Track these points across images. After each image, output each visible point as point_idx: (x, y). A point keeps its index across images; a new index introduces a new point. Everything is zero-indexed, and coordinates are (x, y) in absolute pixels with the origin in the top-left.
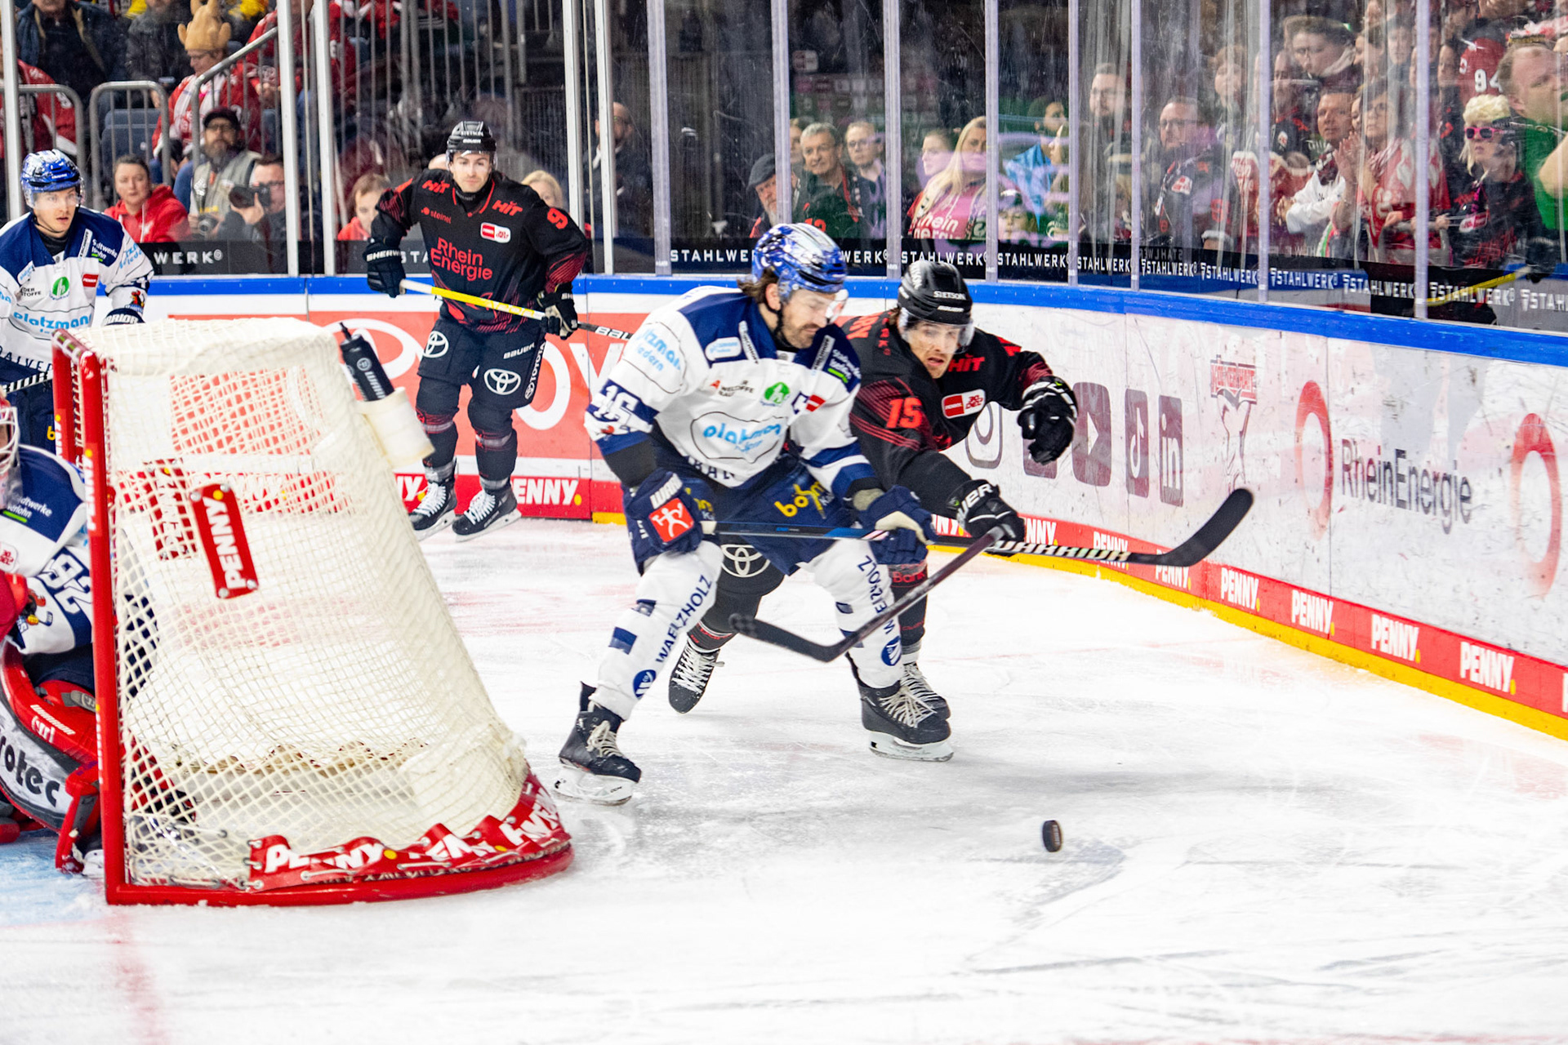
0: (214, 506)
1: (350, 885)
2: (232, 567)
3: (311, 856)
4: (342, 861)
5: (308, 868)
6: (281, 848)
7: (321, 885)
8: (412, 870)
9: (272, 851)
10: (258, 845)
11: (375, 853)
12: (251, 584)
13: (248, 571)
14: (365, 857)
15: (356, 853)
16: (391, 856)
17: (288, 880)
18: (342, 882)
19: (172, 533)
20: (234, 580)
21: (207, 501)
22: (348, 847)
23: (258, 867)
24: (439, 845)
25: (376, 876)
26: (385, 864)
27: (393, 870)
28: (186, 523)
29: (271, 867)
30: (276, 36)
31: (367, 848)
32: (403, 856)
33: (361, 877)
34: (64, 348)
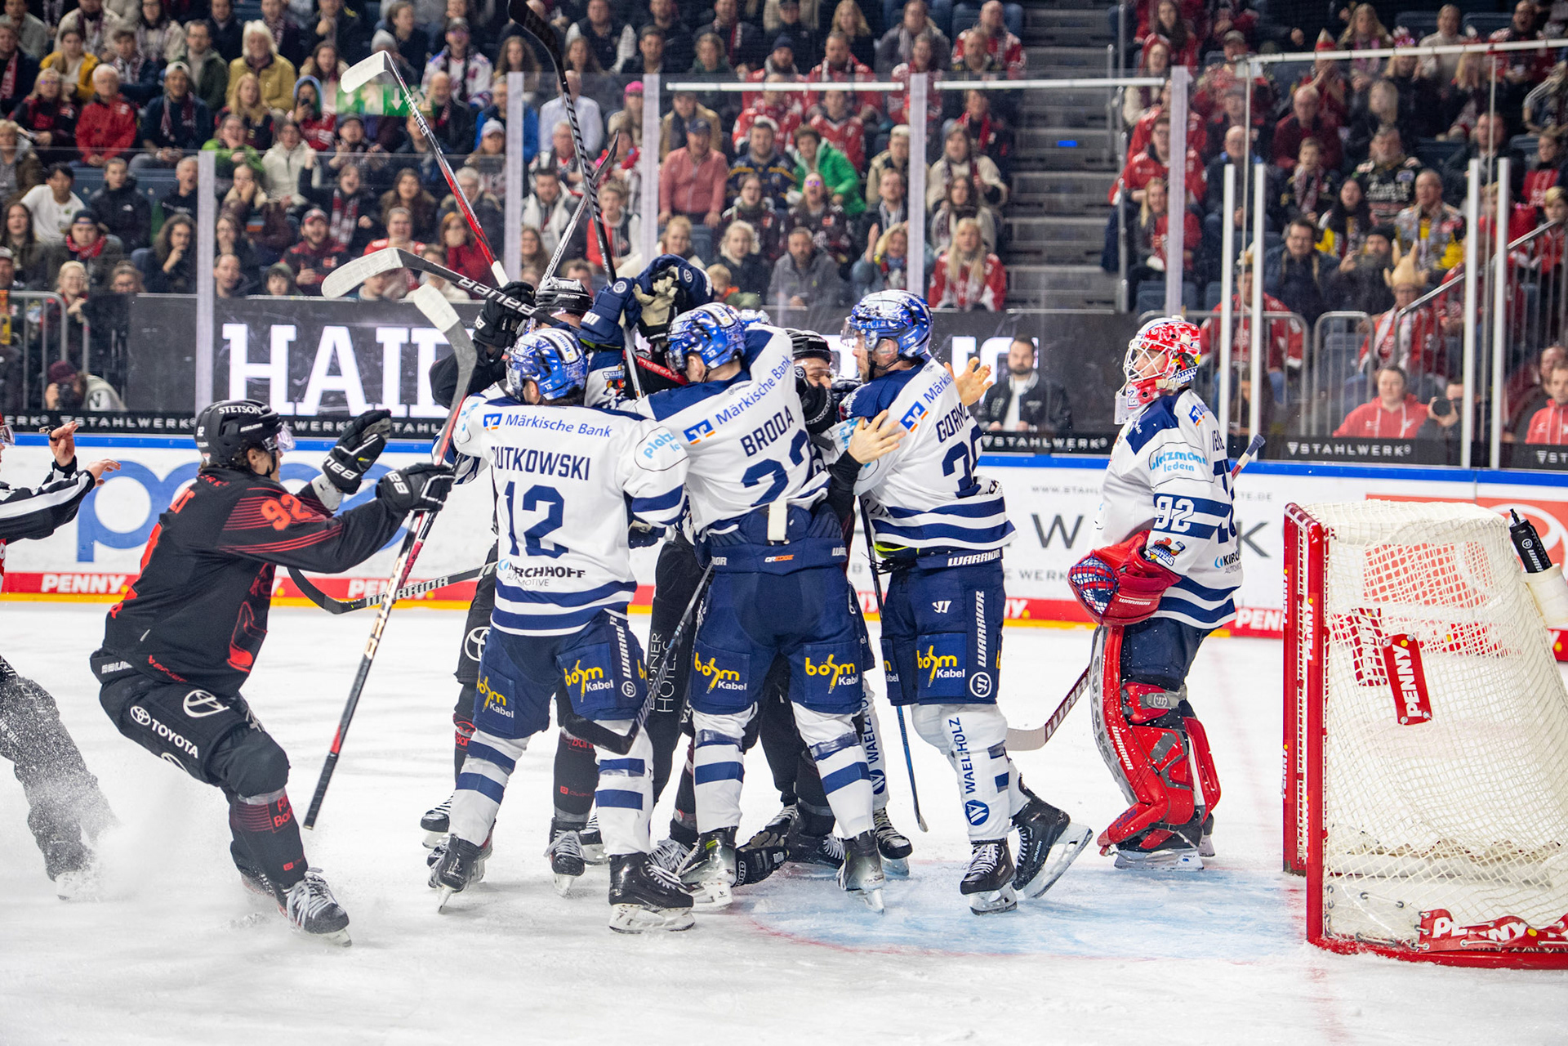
0: (1400, 652)
1: (1499, 953)
2: (1412, 700)
3: (1469, 928)
4: (1493, 934)
5: (1466, 938)
6: (1445, 920)
7: (1476, 952)
8: (1550, 947)
9: (1438, 922)
10: (1427, 916)
11: (1520, 931)
12: (1426, 715)
13: (1424, 704)
14: (1512, 933)
15: (1505, 928)
16: (1533, 934)
17: (1449, 945)
18: (1493, 951)
19: (1368, 667)
20: (1413, 711)
21: (1395, 648)
22: (1499, 924)
23: (1426, 932)
25: (1521, 949)
26: (1527, 939)
27: (1535, 945)
28: (1379, 662)
29: (1437, 933)
30: (1463, 281)
31: (1513, 925)
32: (1542, 935)
33: (1508, 949)
34: (1294, 518)
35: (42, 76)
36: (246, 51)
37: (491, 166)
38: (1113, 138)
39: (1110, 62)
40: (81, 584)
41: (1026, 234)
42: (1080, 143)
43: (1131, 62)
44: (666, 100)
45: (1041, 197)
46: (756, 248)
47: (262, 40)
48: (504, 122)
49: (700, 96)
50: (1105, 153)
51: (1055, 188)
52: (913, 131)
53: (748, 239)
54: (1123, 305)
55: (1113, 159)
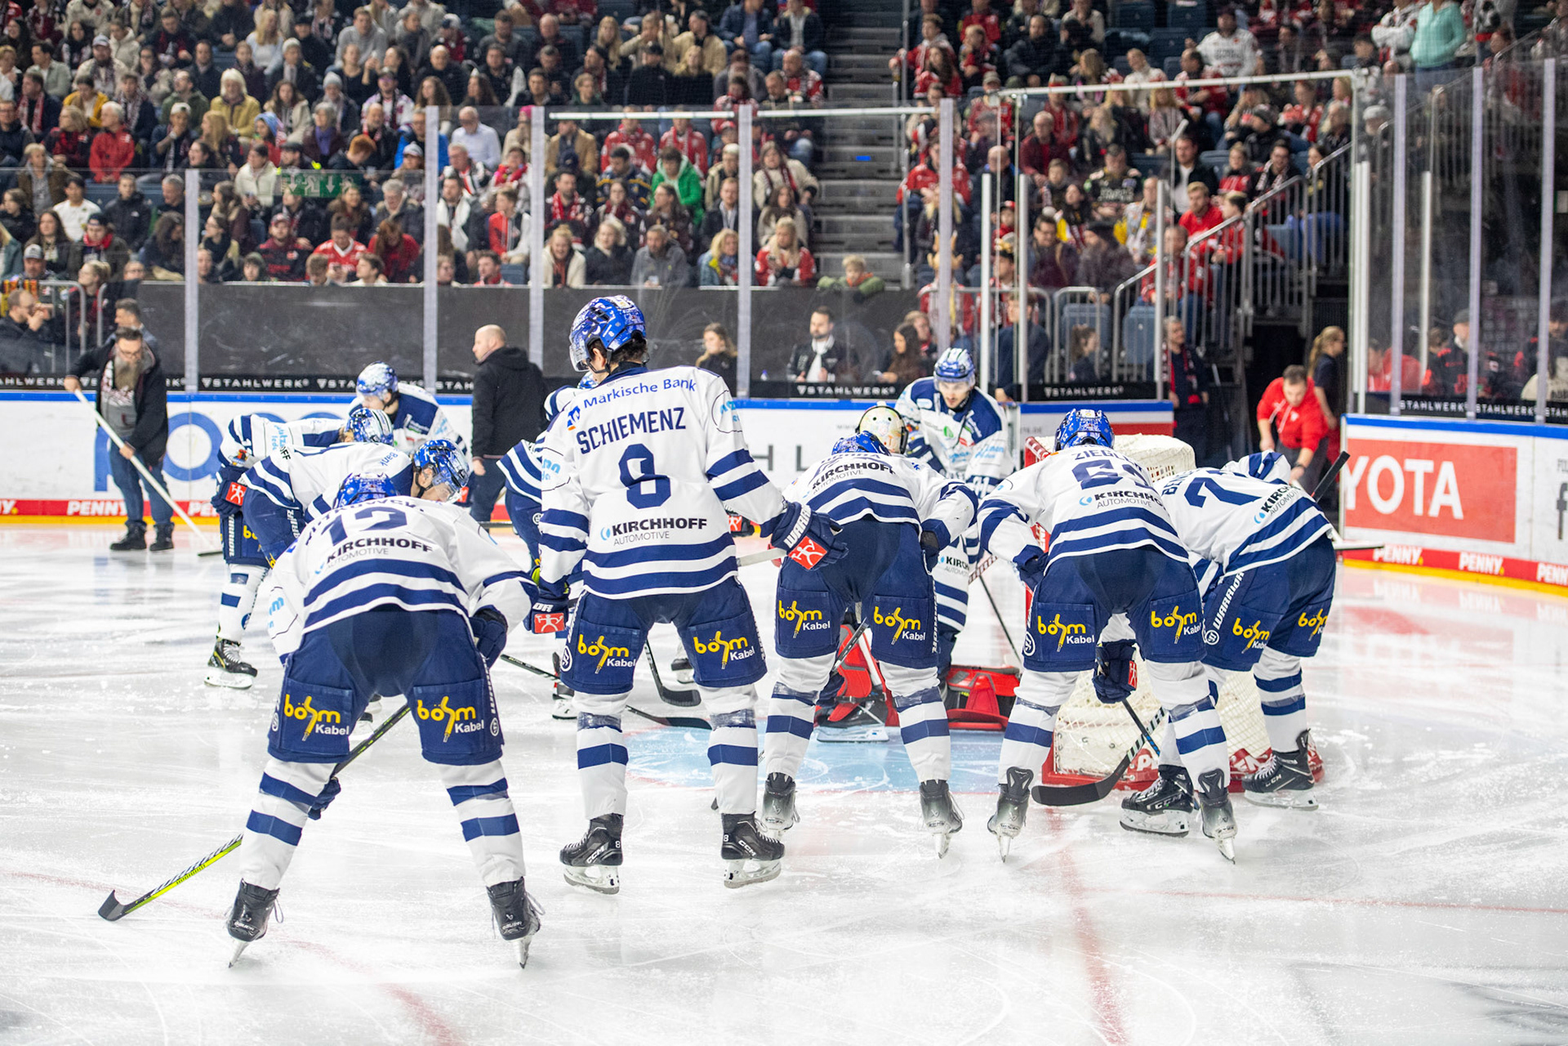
34: (1032, 449)
35: (64, 112)
36: (223, 91)
37: (414, 179)
38: (899, 154)
39: (895, 94)
40: (98, 508)
41: (833, 227)
42: (874, 158)
43: (909, 95)
44: (551, 127)
45: (844, 199)
46: (623, 241)
47: (235, 85)
48: (422, 145)
49: (578, 122)
50: (893, 166)
51: (854, 192)
52: (740, 147)
53: (617, 233)
54: (907, 285)
55: (898, 170)
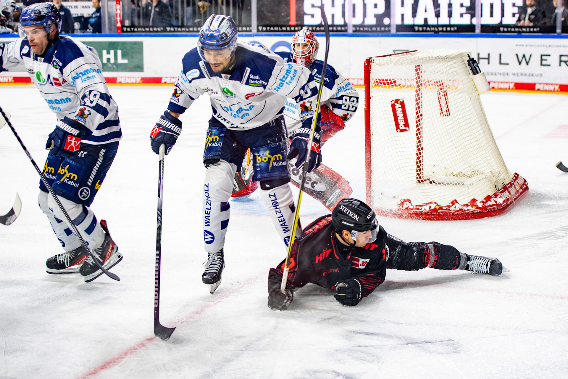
0: (398, 105)
2: (401, 123)
5: (413, 209)
6: (408, 202)
8: (442, 212)
9: (405, 203)
10: (403, 201)
11: (432, 207)
12: (407, 128)
13: (407, 125)
15: (428, 206)
16: (438, 208)
18: (424, 214)
20: (402, 127)
21: (396, 104)
24: (454, 206)
26: (435, 210)
27: (438, 212)
29: (404, 207)
32: (441, 208)
33: (429, 213)
